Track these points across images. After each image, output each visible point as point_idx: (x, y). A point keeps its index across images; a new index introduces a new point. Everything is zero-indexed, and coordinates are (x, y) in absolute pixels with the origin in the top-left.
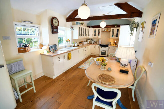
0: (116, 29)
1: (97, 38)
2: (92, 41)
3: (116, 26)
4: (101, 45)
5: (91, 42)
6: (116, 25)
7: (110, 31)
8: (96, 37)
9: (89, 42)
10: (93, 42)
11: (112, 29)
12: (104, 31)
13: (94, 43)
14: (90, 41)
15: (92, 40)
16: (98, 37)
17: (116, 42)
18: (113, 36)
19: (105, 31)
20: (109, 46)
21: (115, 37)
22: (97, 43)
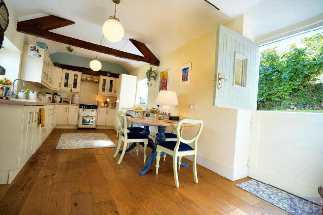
0: (108, 79)
1: (71, 90)
2: (57, 96)
3: (108, 75)
4: (81, 106)
5: (53, 99)
6: (109, 73)
7: (97, 81)
8: (68, 89)
9: (50, 98)
10: (58, 99)
11: (102, 78)
12: (86, 79)
13: (60, 102)
14: (51, 96)
15: (56, 94)
16: (73, 89)
17: (108, 100)
18: (103, 89)
19: (89, 79)
20: (99, 108)
21: (107, 93)
22: (70, 102)
